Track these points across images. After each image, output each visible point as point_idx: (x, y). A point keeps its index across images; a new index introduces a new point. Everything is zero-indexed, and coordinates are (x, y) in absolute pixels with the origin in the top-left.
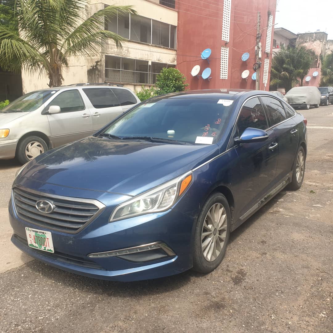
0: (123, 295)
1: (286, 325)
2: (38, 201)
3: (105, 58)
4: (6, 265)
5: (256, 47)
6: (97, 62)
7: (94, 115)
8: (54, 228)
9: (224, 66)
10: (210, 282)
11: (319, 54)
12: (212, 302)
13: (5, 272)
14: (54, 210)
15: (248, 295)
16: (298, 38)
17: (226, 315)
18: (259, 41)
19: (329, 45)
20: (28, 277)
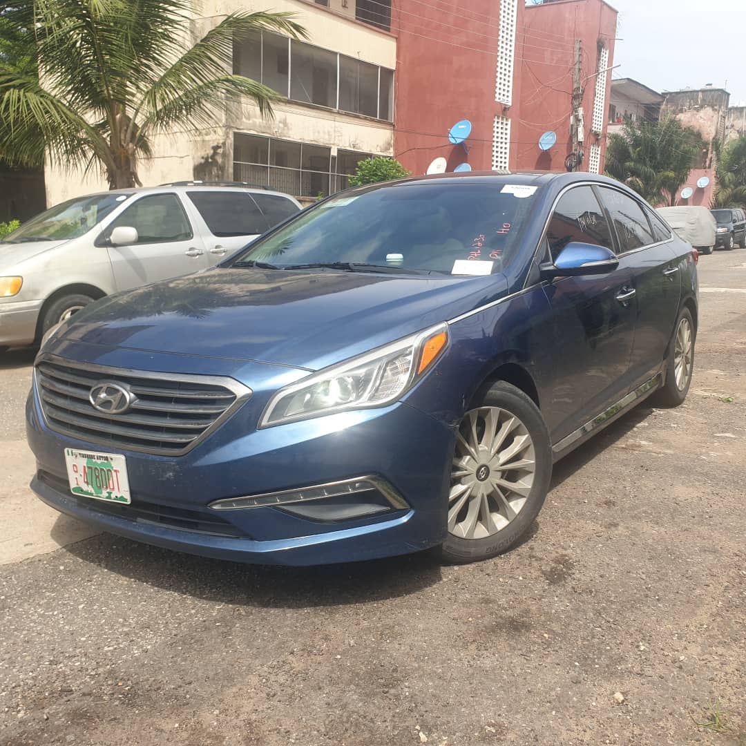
0: (295, 604)
1: (674, 662)
2: (95, 386)
3: (232, 139)
4: (24, 548)
5: (572, 117)
6: (215, 148)
7: (213, 252)
8: (132, 447)
9: (499, 159)
10: (492, 578)
11: (711, 138)
12: (501, 617)
13: (21, 562)
14: (133, 405)
15: (581, 604)
16: (664, 103)
17: (535, 643)
18: (580, 104)
19: (732, 119)
20: (74, 571)
